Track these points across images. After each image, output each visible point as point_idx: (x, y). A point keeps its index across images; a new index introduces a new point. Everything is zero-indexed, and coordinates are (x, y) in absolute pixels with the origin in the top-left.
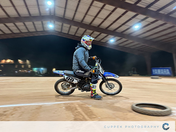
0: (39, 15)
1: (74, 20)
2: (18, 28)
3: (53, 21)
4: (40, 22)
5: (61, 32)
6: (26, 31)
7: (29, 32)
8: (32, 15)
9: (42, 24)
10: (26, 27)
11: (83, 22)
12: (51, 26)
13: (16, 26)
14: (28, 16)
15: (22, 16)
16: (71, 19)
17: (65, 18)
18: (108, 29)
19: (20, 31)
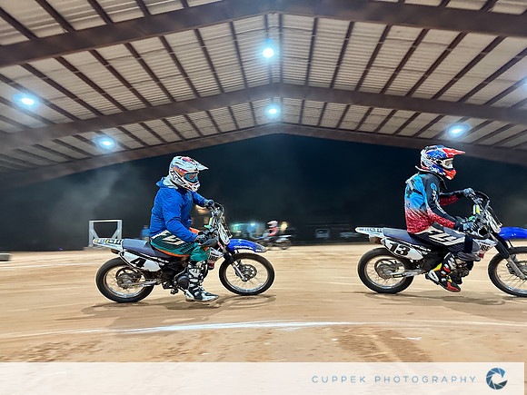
0: (242, 87)
1: (336, 87)
2: (194, 126)
3: (277, 99)
4: (245, 106)
5: (300, 124)
6: (214, 131)
7: (220, 133)
8: (226, 91)
9: (252, 109)
10: (214, 122)
11: (361, 90)
12: (273, 112)
13: (190, 121)
14: (218, 92)
15: (202, 95)
16: (328, 86)
17: (311, 84)
18: (441, 98)
19: (199, 133)
